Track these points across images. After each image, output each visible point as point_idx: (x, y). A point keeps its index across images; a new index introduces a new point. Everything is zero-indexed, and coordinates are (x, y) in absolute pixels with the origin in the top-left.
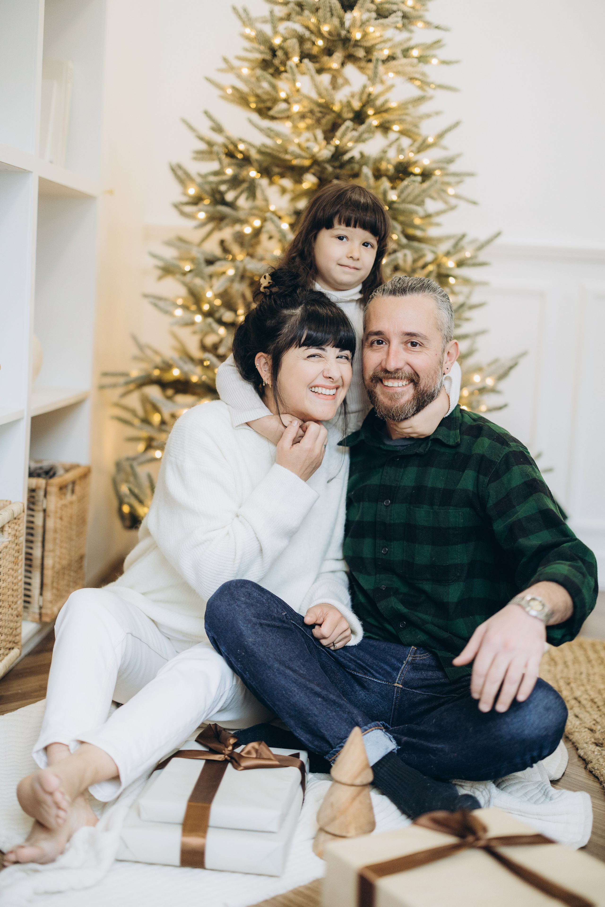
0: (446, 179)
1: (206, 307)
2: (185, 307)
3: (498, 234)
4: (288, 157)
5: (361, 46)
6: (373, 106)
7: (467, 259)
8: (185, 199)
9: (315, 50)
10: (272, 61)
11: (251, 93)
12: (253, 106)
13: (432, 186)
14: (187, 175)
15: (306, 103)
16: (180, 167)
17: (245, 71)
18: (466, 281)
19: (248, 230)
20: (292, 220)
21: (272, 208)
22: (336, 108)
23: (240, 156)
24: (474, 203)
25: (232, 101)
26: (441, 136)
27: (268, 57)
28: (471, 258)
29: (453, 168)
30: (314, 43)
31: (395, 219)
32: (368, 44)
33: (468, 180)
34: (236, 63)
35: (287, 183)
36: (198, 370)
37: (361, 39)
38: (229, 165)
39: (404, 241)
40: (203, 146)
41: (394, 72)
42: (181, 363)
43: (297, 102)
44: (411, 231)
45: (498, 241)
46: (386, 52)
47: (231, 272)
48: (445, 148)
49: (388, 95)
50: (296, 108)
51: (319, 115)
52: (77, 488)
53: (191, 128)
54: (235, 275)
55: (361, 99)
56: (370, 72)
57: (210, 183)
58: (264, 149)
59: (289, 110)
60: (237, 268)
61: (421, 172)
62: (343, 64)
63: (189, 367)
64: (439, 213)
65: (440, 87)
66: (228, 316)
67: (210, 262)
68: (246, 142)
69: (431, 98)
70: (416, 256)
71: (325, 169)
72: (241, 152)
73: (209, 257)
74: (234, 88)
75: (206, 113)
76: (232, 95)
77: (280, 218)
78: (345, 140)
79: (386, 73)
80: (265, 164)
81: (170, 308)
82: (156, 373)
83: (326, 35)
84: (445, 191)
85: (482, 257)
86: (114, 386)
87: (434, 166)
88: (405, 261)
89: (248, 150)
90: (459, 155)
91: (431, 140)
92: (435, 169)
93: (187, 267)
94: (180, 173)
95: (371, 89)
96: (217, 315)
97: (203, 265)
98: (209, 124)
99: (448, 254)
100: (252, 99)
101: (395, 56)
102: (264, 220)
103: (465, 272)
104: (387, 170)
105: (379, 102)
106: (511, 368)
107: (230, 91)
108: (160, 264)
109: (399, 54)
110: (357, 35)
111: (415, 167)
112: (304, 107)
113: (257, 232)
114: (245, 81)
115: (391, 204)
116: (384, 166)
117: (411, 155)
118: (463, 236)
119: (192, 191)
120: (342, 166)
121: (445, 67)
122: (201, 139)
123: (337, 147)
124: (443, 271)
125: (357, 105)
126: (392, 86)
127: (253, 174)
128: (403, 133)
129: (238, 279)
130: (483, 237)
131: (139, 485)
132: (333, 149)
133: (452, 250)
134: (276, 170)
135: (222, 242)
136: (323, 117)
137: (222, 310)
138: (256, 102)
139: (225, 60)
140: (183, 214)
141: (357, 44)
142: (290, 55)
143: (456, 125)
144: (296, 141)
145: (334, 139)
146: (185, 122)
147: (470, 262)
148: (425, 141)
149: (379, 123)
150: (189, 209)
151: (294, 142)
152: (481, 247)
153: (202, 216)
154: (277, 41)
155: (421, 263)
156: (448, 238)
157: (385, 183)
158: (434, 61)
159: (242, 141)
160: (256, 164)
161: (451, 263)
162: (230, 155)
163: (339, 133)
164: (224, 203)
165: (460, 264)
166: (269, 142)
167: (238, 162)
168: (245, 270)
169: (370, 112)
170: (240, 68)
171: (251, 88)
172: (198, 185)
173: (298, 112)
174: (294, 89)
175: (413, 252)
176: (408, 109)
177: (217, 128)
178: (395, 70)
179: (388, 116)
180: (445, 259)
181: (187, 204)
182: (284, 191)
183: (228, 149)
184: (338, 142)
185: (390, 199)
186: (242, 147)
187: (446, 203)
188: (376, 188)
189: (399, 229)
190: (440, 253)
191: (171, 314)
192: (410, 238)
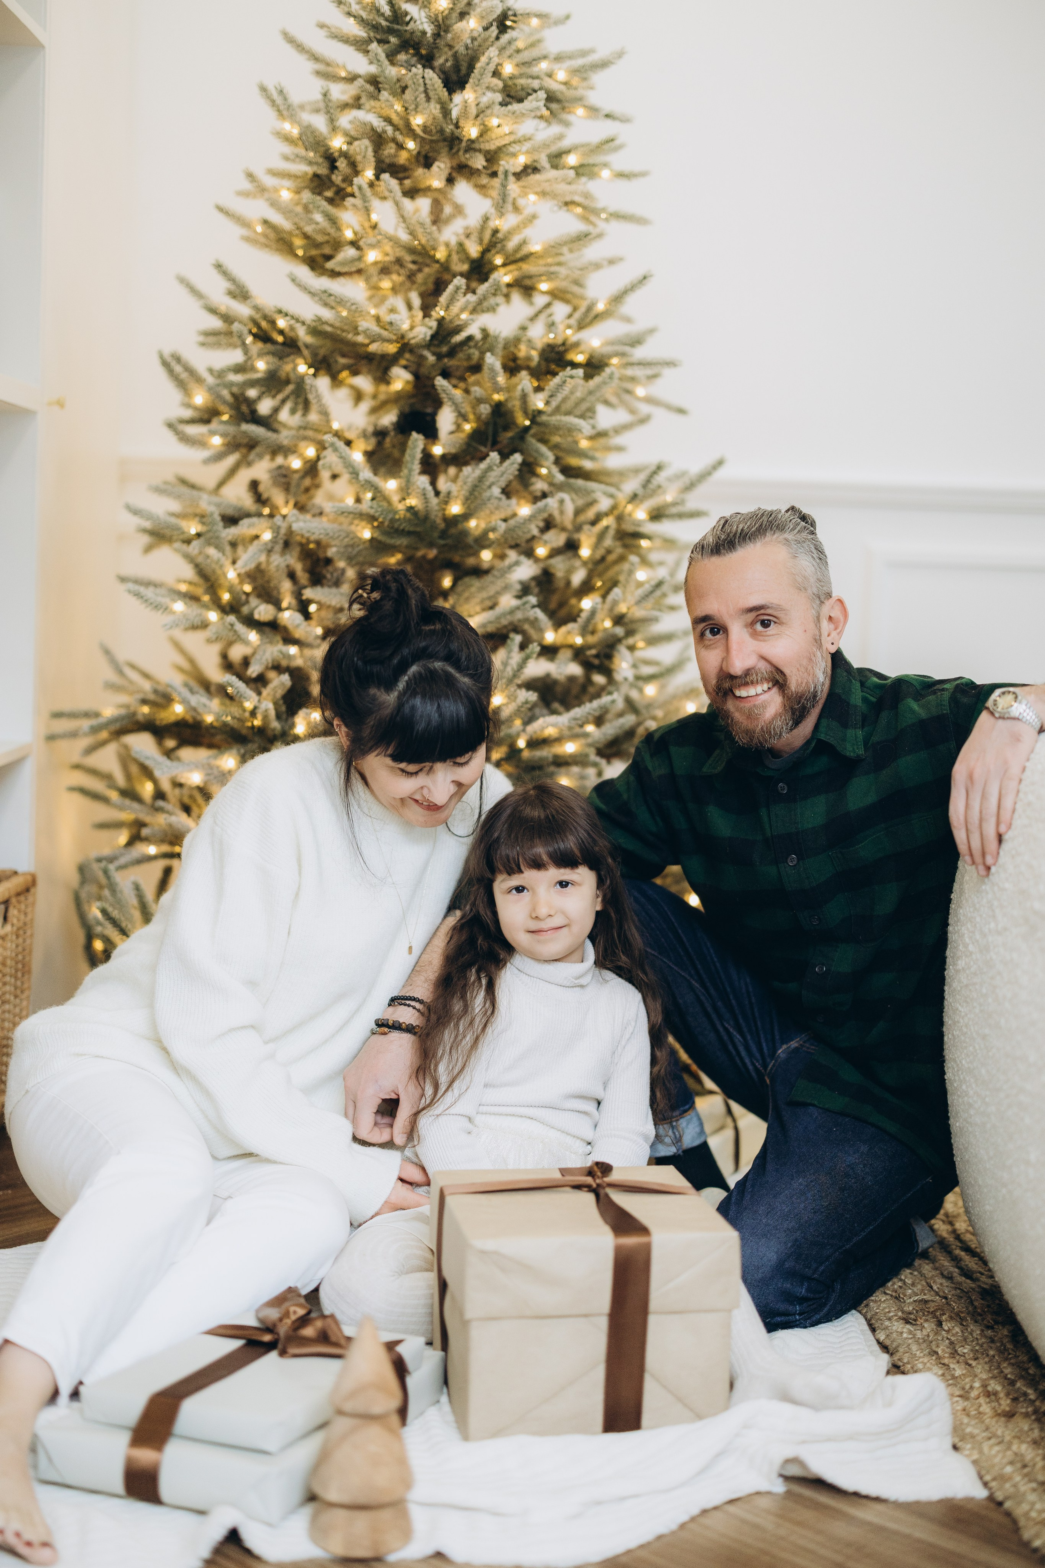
0: (629, 372)
1: (226, 597)
2: (191, 598)
3: (720, 463)
4: (360, 339)
5: (480, 151)
6: (502, 251)
7: (667, 506)
8: (188, 414)
9: (403, 158)
10: (329, 177)
11: (297, 232)
12: (300, 253)
13: (604, 383)
14: (191, 372)
15: (388, 248)
16: (178, 360)
17: (286, 195)
18: (669, 543)
19: (296, 464)
20: (369, 446)
21: (335, 426)
22: (441, 255)
23: (280, 339)
24: (681, 411)
25: (265, 246)
26: (618, 299)
27: (323, 171)
28: (674, 504)
29: (639, 353)
30: (401, 147)
31: (544, 441)
32: (492, 146)
33: (667, 372)
34: (269, 181)
35: (364, 382)
36: (215, 704)
37: (477, 138)
38: (261, 355)
39: (560, 478)
40: (216, 323)
41: (536, 193)
42: (185, 693)
43: (372, 246)
44: (574, 461)
45: (720, 474)
46: (522, 160)
47: (267, 536)
48: (628, 320)
49: (528, 232)
50: (372, 256)
51: (412, 267)
52: (13, 912)
53: (195, 292)
54: (274, 541)
55: (481, 241)
56: (494, 193)
57: (230, 385)
58: (319, 327)
59: (360, 259)
60: (276, 530)
61: (585, 362)
62: (450, 180)
63: (199, 699)
64: (620, 430)
65: (617, 216)
66: (263, 611)
67: (231, 520)
68: (289, 314)
69: (600, 236)
70: (580, 502)
71: (423, 358)
72: (281, 332)
73: (230, 512)
74: (266, 222)
75: (219, 266)
76: (265, 235)
77: (348, 443)
78: (455, 309)
79: (525, 195)
80: (322, 352)
81: (166, 601)
82: (146, 709)
83: (419, 131)
84: (628, 392)
85: (692, 502)
86: (73, 735)
87: (609, 349)
88: (562, 512)
89: (292, 328)
90: (651, 331)
91: (601, 307)
92: (610, 357)
93: (193, 531)
94: (178, 369)
95: (496, 223)
96: (245, 610)
97: (221, 524)
98: (224, 285)
99: (634, 498)
100: (298, 242)
101: (538, 166)
102: (322, 446)
103: (665, 528)
104: (529, 358)
105: (511, 245)
107: (259, 229)
108: (147, 524)
109: (544, 162)
110: (472, 132)
111: (576, 352)
112: (386, 254)
113: (312, 469)
114: (285, 211)
115: (535, 416)
116: (523, 351)
117: (569, 333)
118: (659, 468)
119: (200, 399)
120: (453, 352)
121: (623, 183)
122: (213, 311)
123: (441, 321)
124: (629, 527)
125: (474, 250)
126: (534, 217)
127: (302, 368)
128: (556, 295)
129: (278, 547)
130: (695, 468)
131: (119, 903)
132: (434, 324)
133: (640, 492)
134: (342, 361)
135: (254, 485)
136: (420, 270)
137: (254, 601)
138: (303, 247)
139: (250, 176)
140: (185, 439)
141: (471, 147)
142: (359, 168)
143: (643, 280)
144: (373, 312)
145: (437, 309)
146: (184, 281)
147: (674, 510)
148: (589, 309)
149: (514, 278)
150: (193, 430)
151: (369, 313)
152: (690, 486)
153: (217, 441)
154: (337, 143)
155: (591, 514)
156: (637, 471)
157: (525, 381)
158: (605, 173)
159: (283, 313)
160: (306, 352)
161: (640, 514)
162: (263, 337)
163: (443, 299)
164: (255, 419)
165: (657, 515)
166: (327, 314)
167: (276, 348)
168: (290, 532)
169: (498, 261)
170: (276, 190)
171: (296, 224)
172: (210, 389)
173: (376, 263)
174: (367, 225)
175: (574, 496)
176: (561, 254)
177: (238, 292)
178: (539, 190)
179: (527, 268)
180: (630, 507)
181: (192, 421)
182: (358, 396)
183: (259, 326)
184: (442, 313)
185: (532, 407)
186: (281, 323)
187: (632, 411)
188: (509, 389)
189: (551, 456)
190: (622, 497)
191: (166, 609)
192: (568, 471)
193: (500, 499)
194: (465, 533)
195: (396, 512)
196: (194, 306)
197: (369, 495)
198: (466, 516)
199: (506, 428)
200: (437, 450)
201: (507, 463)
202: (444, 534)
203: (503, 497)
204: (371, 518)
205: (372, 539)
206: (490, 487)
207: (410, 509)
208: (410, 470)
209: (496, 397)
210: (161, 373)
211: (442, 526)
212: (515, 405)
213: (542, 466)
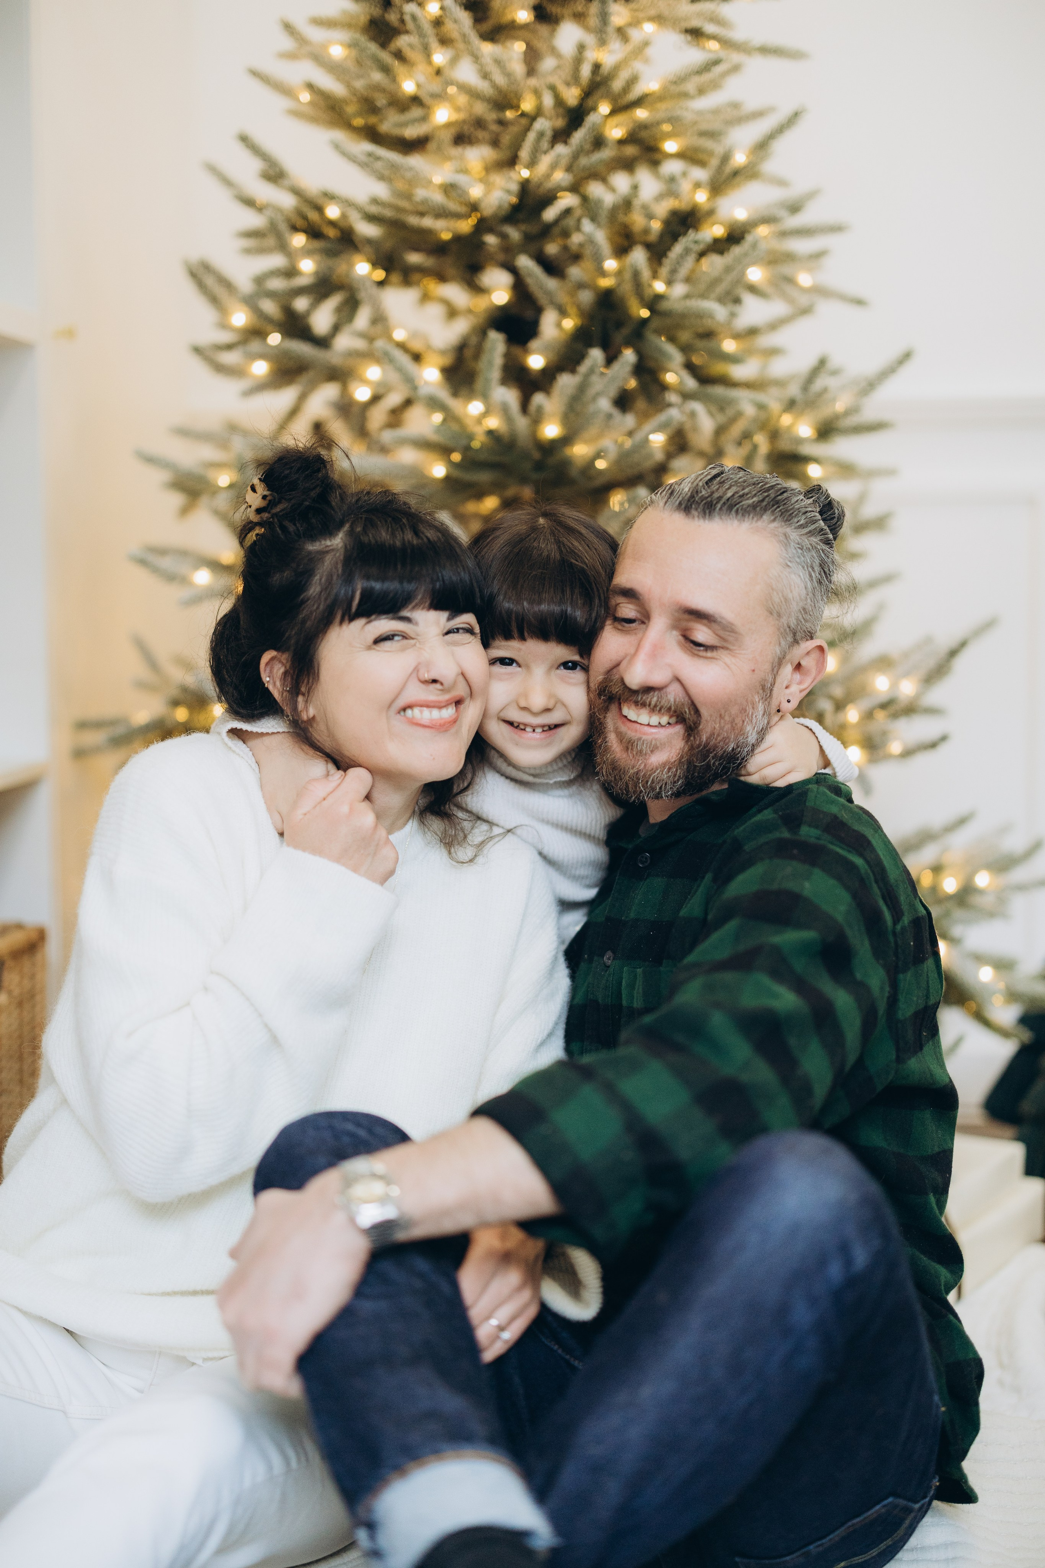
0: (787, 245)
3: (906, 357)
4: (429, 222)
6: (608, 93)
7: (837, 417)
8: (226, 337)
10: (383, 17)
11: (350, 96)
13: (746, 255)
14: (227, 285)
15: (459, 99)
16: (206, 267)
17: (337, 52)
18: (846, 470)
19: (362, 394)
20: (447, 361)
21: (399, 335)
23: (331, 233)
24: (859, 302)
25: (313, 120)
26: (762, 147)
27: (378, 11)
28: (848, 413)
29: (801, 219)
31: (672, 339)
33: (838, 242)
34: (316, 35)
38: (307, 252)
39: (691, 383)
40: (254, 219)
41: (651, 19)
43: (440, 100)
44: (713, 366)
45: (910, 370)
48: (776, 182)
49: (638, 66)
50: (442, 115)
51: (494, 127)
53: (227, 182)
55: (578, 82)
56: (593, 21)
57: (272, 295)
58: (374, 209)
59: (424, 119)
61: (726, 235)
64: (774, 326)
65: (765, 50)
68: (338, 197)
69: (736, 68)
70: (721, 419)
72: (332, 223)
74: (310, 87)
75: (244, 139)
76: (311, 103)
77: (417, 358)
79: (636, 23)
80: (388, 245)
81: (186, 569)
82: (180, 714)
84: (790, 280)
85: (873, 410)
87: (754, 218)
89: (344, 216)
90: (812, 195)
91: (740, 159)
92: (755, 225)
93: (224, 479)
94: (210, 281)
95: (597, 55)
98: (255, 165)
99: (791, 405)
100: (353, 108)
103: (839, 448)
104: (647, 231)
105: (617, 85)
106: (953, 653)
107: (305, 97)
111: (713, 224)
112: (458, 109)
114: (333, 68)
115: (655, 303)
116: (637, 220)
117: (701, 197)
118: (823, 364)
119: (240, 318)
120: (546, 231)
122: (249, 202)
123: (525, 184)
124: (784, 445)
125: (570, 92)
126: (646, 44)
127: (362, 268)
128: (690, 156)
130: (873, 366)
132: (514, 187)
133: (800, 399)
134: (414, 258)
135: (318, 427)
138: (359, 114)
139: (288, 28)
140: (220, 369)
143: (794, 118)
145: (517, 167)
146: (213, 170)
147: (849, 422)
148: (726, 162)
149: (626, 132)
150: (230, 358)
151: (435, 184)
152: (868, 387)
153: (261, 368)
155: (735, 432)
157: (639, 256)
159: (330, 197)
160: (368, 249)
161: (805, 430)
162: (314, 233)
163: (524, 154)
164: (306, 336)
165: (825, 432)
167: (329, 245)
169: (603, 108)
170: (325, 46)
171: (348, 85)
172: (250, 302)
173: (448, 125)
174: (430, 70)
175: (714, 409)
176: (685, 95)
177: (271, 172)
178: (653, 12)
179: (641, 114)
180: (786, 420)
181: (229, 347)
182: (452, 313)
183: (305, 218)
184: (525, 173)
185: (648, 293)
186: (333, 212)
187: (790, 300)
188: (619, 273)
189: (676, 357)
190: (775, 406)
191: (183, 580)
192: (704, 378)
193: (609, 416)
194: (566, 463)
195: (471, 437)
196: (223, 198)
197: (437, 418)
198: (566, 440)
199: (619, 325)
200: (536, 362)
201: (616, 366)
202: (539, 466)
203: (615, 412)
204: (444, 451)
205: (447, 479)
206: (594, 399)
207: (490, 433)
208: (488, 381)
209: (605, 283)
210: (188, 288)
211: (536, 455)
212: (627, 288)
213: (669, 371)
